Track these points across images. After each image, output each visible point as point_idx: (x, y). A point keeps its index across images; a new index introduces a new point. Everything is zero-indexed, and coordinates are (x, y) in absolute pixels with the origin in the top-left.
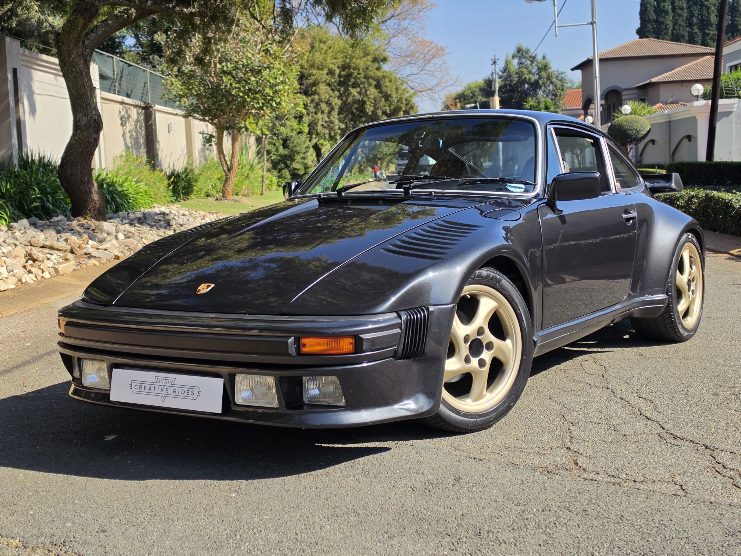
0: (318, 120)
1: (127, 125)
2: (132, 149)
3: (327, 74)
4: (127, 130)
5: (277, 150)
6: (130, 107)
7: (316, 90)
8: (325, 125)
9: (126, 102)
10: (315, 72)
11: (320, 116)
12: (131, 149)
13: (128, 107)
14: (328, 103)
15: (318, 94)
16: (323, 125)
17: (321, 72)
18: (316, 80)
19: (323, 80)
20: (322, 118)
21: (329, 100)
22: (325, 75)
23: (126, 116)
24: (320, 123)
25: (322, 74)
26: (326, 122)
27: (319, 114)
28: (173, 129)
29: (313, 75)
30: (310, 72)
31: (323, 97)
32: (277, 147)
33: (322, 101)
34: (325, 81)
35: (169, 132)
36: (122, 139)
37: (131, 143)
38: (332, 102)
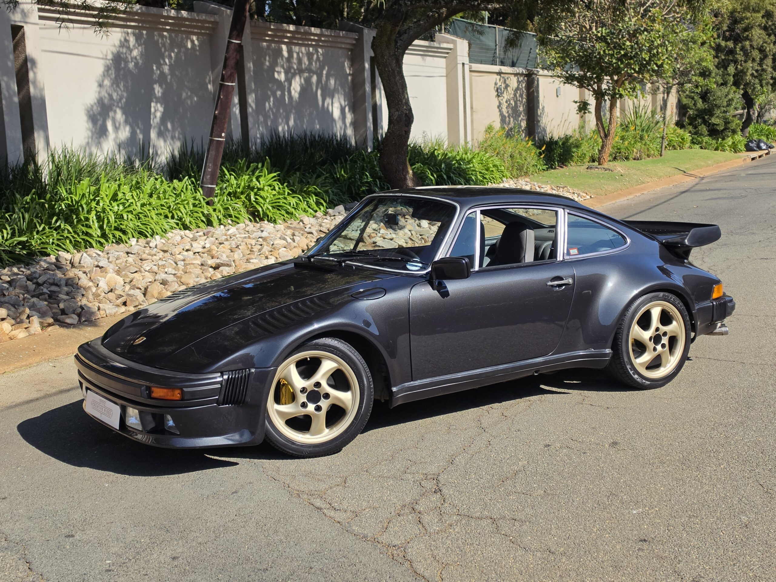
0: (748, 69)
1: (505, 95)
2: (509, 118)
3: (763, 17)
4: (504, 100)
5: (695, 105)
6: (510, 76)
7: (748, 35)
8: (755, 74)
9: (504, 71)
10: (749, 15)
11: (750, 64)
12: (507, 119)
13: (507, 76)
14: (761, 50)
15: (751, 40)
16: (752, 75)
17: (755, 15)
18: (749, 24)
19: (757, 24)
20: (752, 67)
21: (762, 46)
22: (761, 18)
23: (503, 86)
24: (750, 72)
25: (757, 17)
26: (757, 71)
27: (750, 62)
28: (562, 93)
29: (747, 19)
30: (744, 15)
31: (755, 44)
32: (695, 101)
33: (754, 48)
34: (759, 25)
35: (557, 96)
36: (498, 110)
37: (508, 112)
38: (766, 48)
